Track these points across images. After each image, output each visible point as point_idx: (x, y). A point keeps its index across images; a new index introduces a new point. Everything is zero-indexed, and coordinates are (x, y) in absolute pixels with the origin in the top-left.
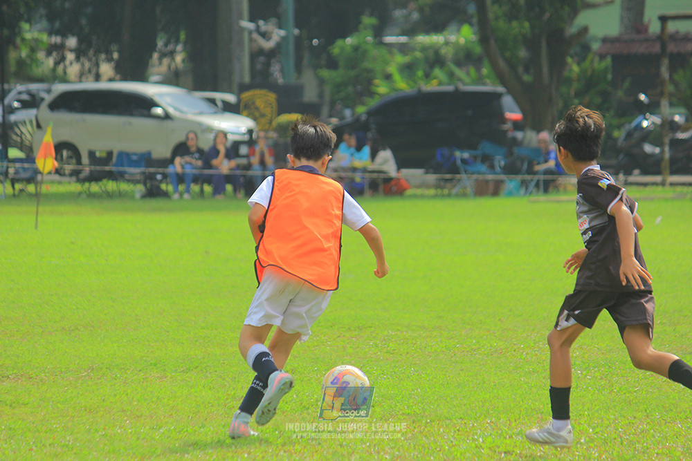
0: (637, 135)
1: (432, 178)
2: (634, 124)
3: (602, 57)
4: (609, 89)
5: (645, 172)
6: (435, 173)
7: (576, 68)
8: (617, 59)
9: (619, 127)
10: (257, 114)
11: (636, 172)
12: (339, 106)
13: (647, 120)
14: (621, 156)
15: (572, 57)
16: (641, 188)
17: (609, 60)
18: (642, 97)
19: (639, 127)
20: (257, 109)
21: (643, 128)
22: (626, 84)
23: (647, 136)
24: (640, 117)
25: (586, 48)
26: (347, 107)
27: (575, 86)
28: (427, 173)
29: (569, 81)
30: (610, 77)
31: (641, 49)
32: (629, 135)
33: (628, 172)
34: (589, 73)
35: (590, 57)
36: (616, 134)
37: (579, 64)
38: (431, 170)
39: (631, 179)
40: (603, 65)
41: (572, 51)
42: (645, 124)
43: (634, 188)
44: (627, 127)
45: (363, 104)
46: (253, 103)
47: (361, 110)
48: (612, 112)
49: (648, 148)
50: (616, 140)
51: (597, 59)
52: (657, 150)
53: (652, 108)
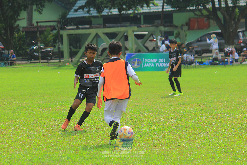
0: (32, 51)
2: (31, 48)
3: (23, 32)
4: (25, 40)
5: (35, 60)
7: (16, 35)
8: (26, 32)
9: (28, 49)
11: (33, 60)
13: (35, 47)
14: (29, 56)
15: (15, 32)
16: (34, 64)
17: (24, 32)
18: (33, 41)
19: (33, 48)
21: (34, 49)
22: (29, 38)
23: (35, 51)
24: (33, 46)
25: (19, 30)
27: (17, 39)
29: (15, 38)
30: (25, 37)
31: (32, 30)
32: (31, 51)
33: (31, 60)
34: (20, 36)
35: (20, 32)
36: (27, 50)
37: (17, 34)
39: (32, 61)
40: (23, 34)
41: (15, 31)
42: (34, 48)
43: (32, 64)
44: (30, 49)
48: (26, 45)
49: (35, 54)
50: (27, 52)
51: (22, 32)
52: (38, 54)
53: (36, 44)
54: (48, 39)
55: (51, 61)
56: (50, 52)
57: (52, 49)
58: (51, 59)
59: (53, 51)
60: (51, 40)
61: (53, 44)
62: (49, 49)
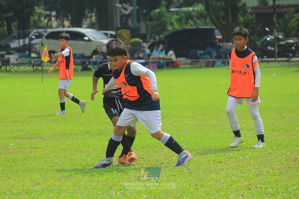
0: (265, 43)
1: (189, 61)
2: (264, 39)
3: (252, 14)
4: (255, 26)
5: (268, 57)
6: (190, 59)
7: (242, 19)
8: (257, 15)
9: (259, 40)
10: (123, 39)
11: (265, 57)
12: (153, 35)
13: (269, 37)
14: (260, 51)
15: (240, 15)
16: (267, 63)
17: (254, 15)
18: (267, 29)
19: (266, 39)
20: (123, 36)
22: (261, 24)
23: (269, 43)
24: (266, 37)
25: (245, 11)
26: (157, 35)
27: (242, 25)
28: (187, 59)
29: (239, 24)
30: (254, 22)
31: (266, 11)
32: (262, 43)
33: (262, 57)
34: (247, 20)
35: (247, 14)
36: (257, 43)
37: (243, 17)
38: (189, 58)
39: (263, 59)
40: (252, 17)
41: (240, 13)
42: (268, 39)
43: (265, 63)
44: (262, 40)
45: (163, 34)
46: (122, 35)
47: (162, 36)
48: (256, 35)
49: (269, 48)
50: (257, 45)
51: (250, 15)
52: (273, 49)
53: (271, 33)
54: (289, 25)
55: (294, 59)
56: (292, 45)
57: (296, 41)
58: (294, 56)
59: (297, 43)
60: (294, 27)
62: (292, 41)
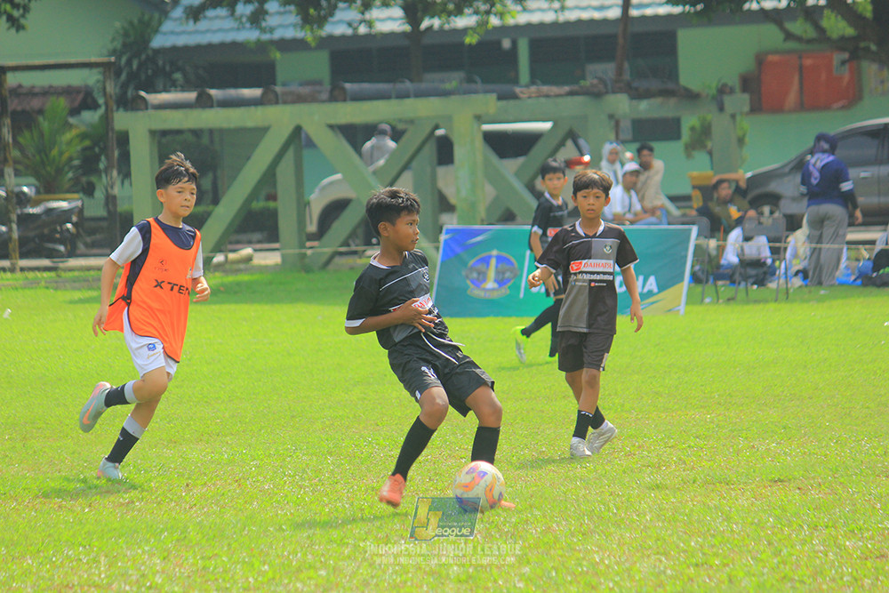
52: (4, 229)
54: (55, 152)
55: (73, 262)
56: (64, 216)
57: (79, 203)
58: (72, 254)
59: (81, 211)
60: (71, 159)
61: (84, 179)
62: (64, 205)
